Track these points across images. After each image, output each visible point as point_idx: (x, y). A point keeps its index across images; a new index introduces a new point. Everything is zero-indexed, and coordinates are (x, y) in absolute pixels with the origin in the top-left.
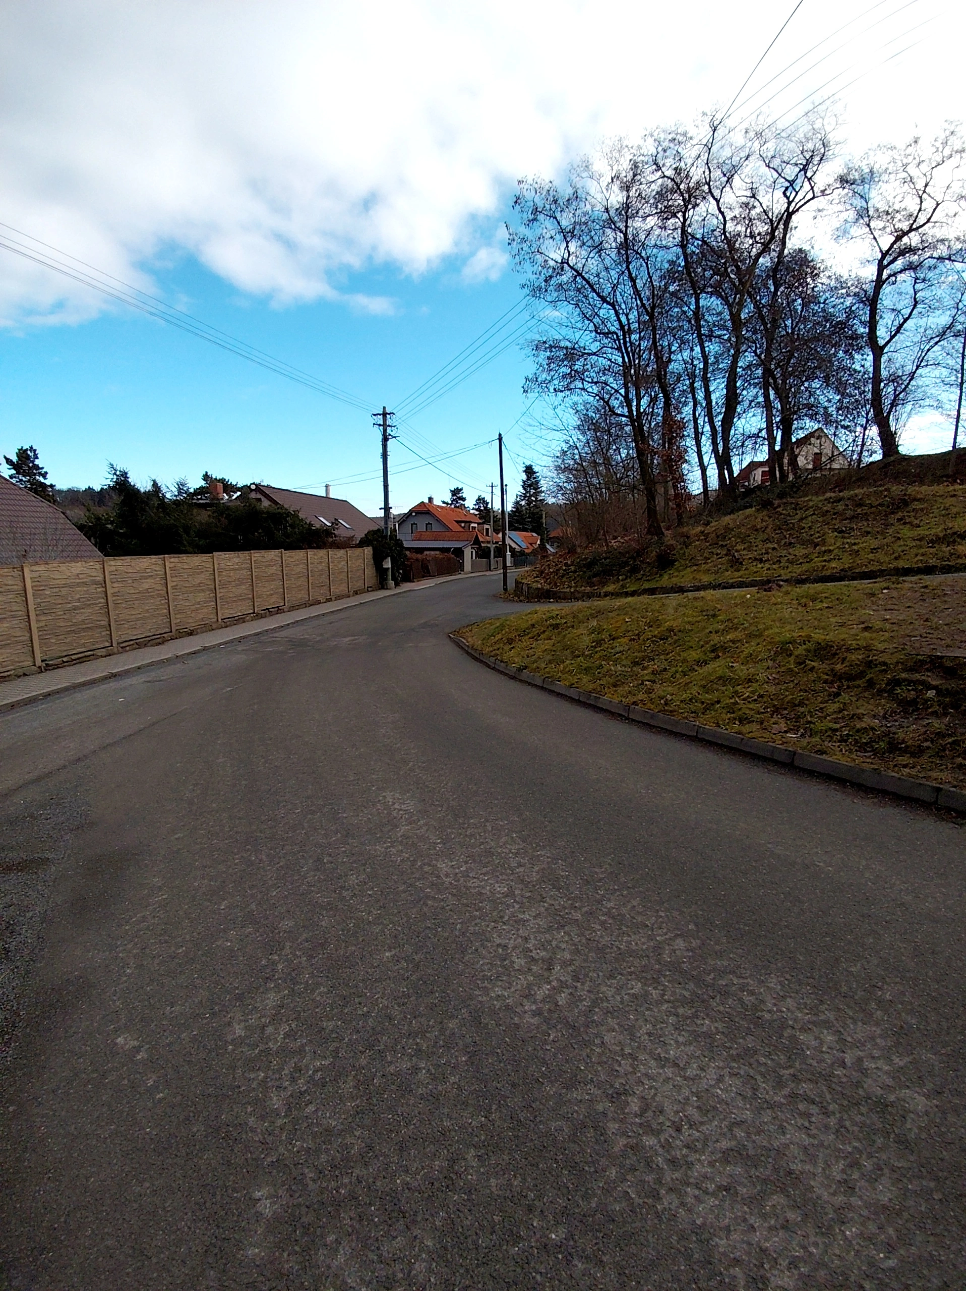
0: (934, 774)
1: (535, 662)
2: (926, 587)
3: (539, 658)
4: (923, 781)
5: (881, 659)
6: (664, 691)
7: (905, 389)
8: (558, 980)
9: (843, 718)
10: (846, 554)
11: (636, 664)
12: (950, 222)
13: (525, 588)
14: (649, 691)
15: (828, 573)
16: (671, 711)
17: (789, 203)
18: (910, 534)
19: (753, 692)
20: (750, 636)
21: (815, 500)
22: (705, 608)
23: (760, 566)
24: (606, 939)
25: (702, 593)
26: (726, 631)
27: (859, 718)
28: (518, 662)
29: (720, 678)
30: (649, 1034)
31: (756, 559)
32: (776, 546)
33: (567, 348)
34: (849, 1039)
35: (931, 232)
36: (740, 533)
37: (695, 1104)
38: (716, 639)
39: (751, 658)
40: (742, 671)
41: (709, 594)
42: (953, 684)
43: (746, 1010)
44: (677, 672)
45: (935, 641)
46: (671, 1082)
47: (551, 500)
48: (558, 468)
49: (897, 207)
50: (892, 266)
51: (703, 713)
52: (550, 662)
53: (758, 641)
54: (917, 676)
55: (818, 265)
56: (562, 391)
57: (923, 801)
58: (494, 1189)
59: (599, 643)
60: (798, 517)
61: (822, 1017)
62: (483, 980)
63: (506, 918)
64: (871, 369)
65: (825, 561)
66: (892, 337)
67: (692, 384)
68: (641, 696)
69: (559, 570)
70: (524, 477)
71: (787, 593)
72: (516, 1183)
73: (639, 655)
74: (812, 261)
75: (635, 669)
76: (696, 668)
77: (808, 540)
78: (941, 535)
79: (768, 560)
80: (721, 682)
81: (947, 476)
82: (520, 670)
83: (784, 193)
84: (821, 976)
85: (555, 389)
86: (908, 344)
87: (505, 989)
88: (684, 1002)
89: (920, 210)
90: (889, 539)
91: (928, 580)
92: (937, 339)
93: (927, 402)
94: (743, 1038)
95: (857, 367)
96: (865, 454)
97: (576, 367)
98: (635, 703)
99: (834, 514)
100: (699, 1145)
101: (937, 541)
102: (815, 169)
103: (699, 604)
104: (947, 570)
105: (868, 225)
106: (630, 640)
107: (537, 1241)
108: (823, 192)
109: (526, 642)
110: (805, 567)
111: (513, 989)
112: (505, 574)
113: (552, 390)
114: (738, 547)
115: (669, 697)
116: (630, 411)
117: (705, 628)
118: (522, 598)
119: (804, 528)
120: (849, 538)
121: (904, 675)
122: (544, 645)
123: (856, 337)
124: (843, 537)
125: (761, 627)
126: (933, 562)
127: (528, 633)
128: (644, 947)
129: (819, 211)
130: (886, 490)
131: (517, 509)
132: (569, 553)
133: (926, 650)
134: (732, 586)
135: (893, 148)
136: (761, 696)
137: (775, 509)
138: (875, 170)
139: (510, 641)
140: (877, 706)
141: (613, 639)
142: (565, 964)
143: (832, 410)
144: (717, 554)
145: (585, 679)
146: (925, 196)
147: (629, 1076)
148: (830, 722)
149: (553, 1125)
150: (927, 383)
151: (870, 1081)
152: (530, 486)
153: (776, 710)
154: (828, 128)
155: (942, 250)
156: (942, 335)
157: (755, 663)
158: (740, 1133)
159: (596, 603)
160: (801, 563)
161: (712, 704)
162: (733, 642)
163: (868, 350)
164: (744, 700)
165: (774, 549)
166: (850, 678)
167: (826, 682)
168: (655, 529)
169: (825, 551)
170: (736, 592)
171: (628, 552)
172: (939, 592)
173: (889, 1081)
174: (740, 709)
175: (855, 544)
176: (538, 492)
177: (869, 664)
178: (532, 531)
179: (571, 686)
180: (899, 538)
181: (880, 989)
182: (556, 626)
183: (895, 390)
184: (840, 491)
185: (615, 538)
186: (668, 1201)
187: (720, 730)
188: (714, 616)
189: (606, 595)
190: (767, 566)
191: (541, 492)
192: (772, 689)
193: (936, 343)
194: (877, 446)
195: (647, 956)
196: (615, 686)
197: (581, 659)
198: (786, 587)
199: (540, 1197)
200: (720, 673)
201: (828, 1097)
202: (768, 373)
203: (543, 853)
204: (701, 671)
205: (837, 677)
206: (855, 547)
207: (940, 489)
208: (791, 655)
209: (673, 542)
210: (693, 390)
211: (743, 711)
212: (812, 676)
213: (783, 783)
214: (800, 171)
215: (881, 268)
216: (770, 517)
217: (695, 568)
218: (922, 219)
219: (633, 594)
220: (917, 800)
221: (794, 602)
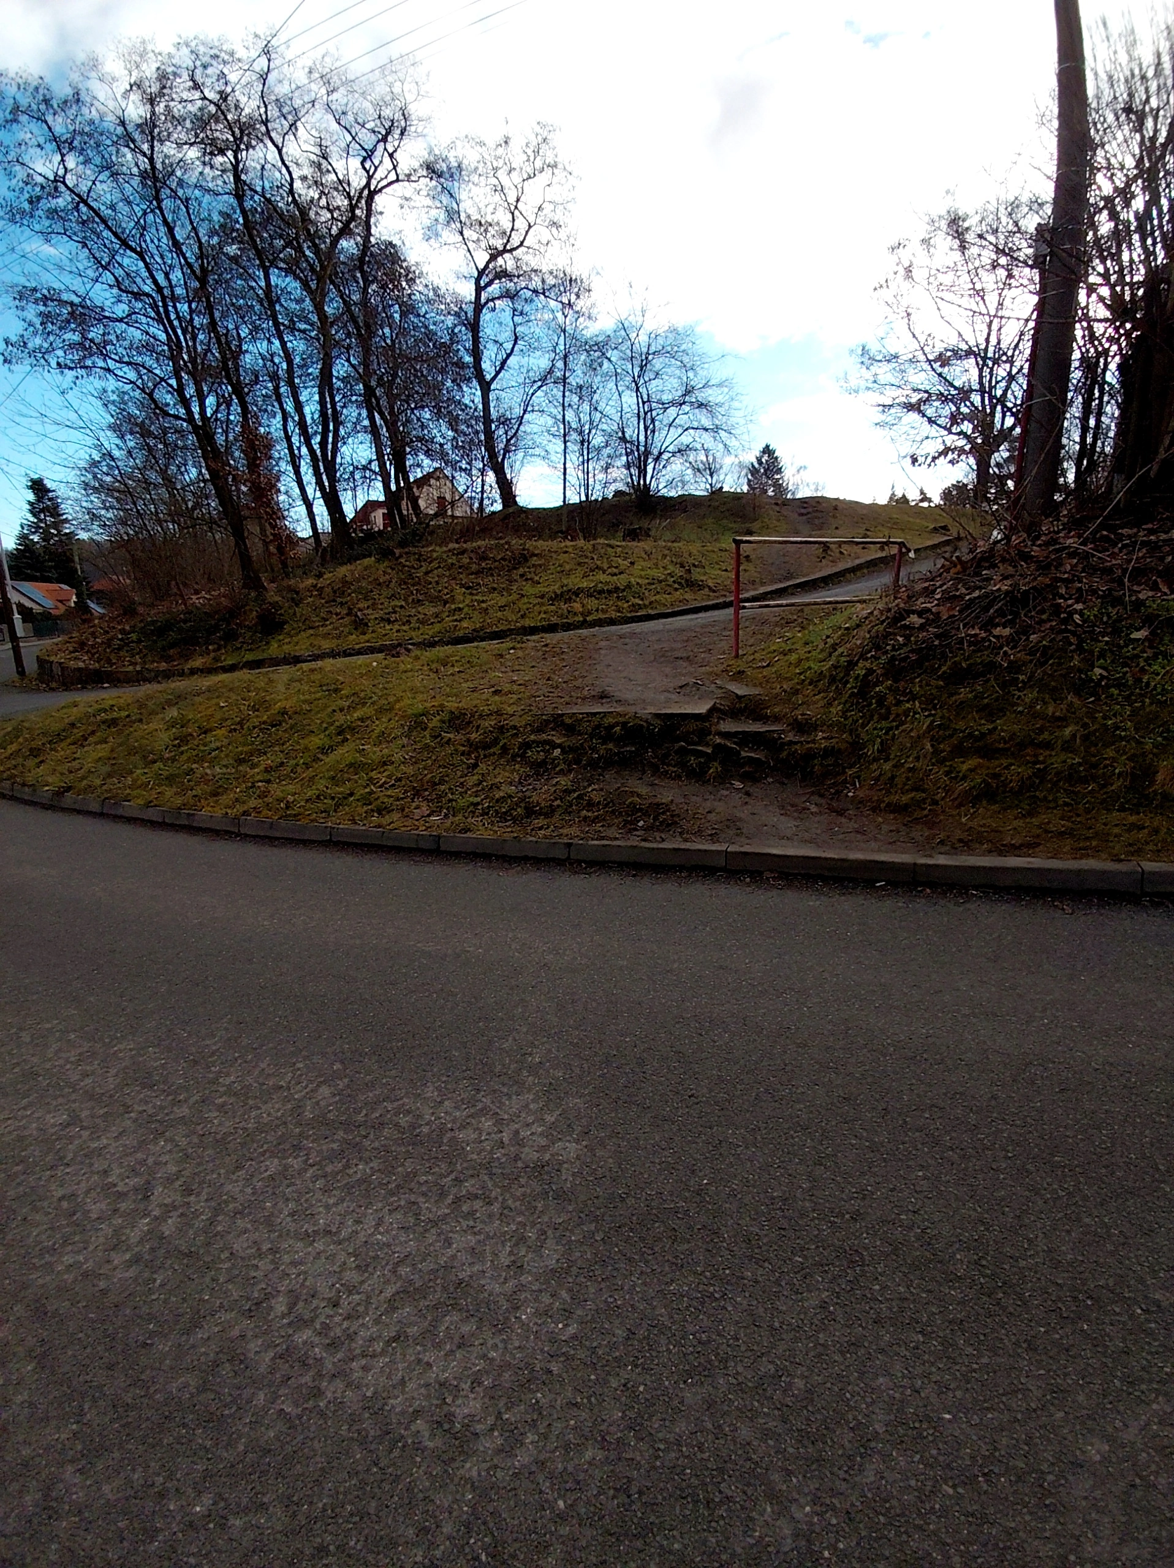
0: (565, 831)
1: (83, 778)
2: (546, 645)
3: (89, 772)
4: (557, 840)
5: (512, 723)
6: (282, 791)
7: (515, 434)
8: (160, 1206)
9: (483, 789)
10: (476, 613)
11: (240, 761)
12: (542, 250)
13: (57, 670)
14: (263, 795)
15: (461, 634)
16: (295, 815)
17: (370, 178)
18: (532, 591)
19: (389, 777)
20: (381, 711)
21: (439, 551)
22: (325, 681)
23: (388, 627)
24: (228, 1124)
25: (320, 663)
26: (352, 708)
27: (498, 788)
28: (54, 781)
29: (351, 765)
30: (292, 1214)
31: (383, 619)
32: (403, 603)
33: (72, 304)
34: (506, 1117)
35: (526, 258)
36: (360, 587)
37: (354, 1265)
38: (341, 719)
39: (383, 738)
40: (375, 753)
41: (328, 663)
42: (574, 741)
43: (403, 1133)
44: (297, 765)
45: (556, 699)
46: (323, 1256)
47: (83, 535)
48: (86, 485)
49: (489, 219)
50: (490, 289)
51: (335, 811)
52: (110, 775)
53: (389, 716)
54: (544, 736)
55: (413, 268)
56: (70, 368)
57: (559, 859)
58: (110, 1496)
59: (184, 739)
60: (423, 569)
61: (480, 1106)
62: (41, 1256)
63: (70, 1156)
64: (480, 406)
65: (456, 620)
66: (498, 373)
67: (277, 388)
68: (253, 803)
69: (112, 639)
70: (31, 497)
71: (417, 658)
72: (136, 1476)
73: (245, 749)
74: (405, 260)
75: (240, 768)
76: (320, 756)
77: (437, 597)
78: (559, 592)
79: (396, 620)
80: (352, 770)
81: (561, 532)
82: (60, 793)
83: (362, 163)
84: (476, 1064)
85: (58, 364)
86: (514, 384)
87: (79, 1252)
88: (333, 1156)
89: (513, 229)
90: (515, 597)
91: (551, 638)
92: (539, 383)
93: (537, 451)
94: (403, 1165)
95: (466, 401)
96: (486, 502)
97: (91, 335)
98: (245, 813)
99: (460, 567)
100: (361, 1309)
101: (556, 598)
102: (396, 143)
103: (316, 677)
104: (567, 627)
105: (461, 233)
106: (230, 732)
107: (178, 1524)
108: (409, 176)
109: (63, 750)
110: (437, 627)
111: (91, 1248)
112: (16, 650)
113: (54, 364)
114: (361, 605)
115: (290, 798)
116: (189, 412)
117: (326, 707)
118: (54, 685)
119: (430, 583)
120: (477, 595)
121: (533, 737)
122: (93, 753)
123: (460, 365)
124: (471, 594)
125: (391, 699)
126: (554, 620)
127: (66, 738)
128: (279, 1114)
129: (407, 199)
130: (506, 543)
131: (26, 546)
132: (125, 614)
133: (549, 711)
134: (359, 653)
135: (482, 144)
136: (399, 780)
137: (397, 559)
138: (464, 166)
139: (35, 752)
140: (512, 772)
141: (205, 733)
142: (169, 1180)
143: (448, 447)
144: (337, 614)
145: (169, 792)
146: (516, 213)
147: (270, 1276)
148: (471, 796)
149: (173, 1387)
150: (535, 430)
151: (526, 1150)
152: (42, 511)
153: (417, 793)
154: (410, 97)
155: (536, 283)
156: (544, 379)
157: (388, 742)
158: (404, 1270)
159: (173, 685)
160: (432, 623)
161: (345, 798)
162: (362, 720)
163: (475, 383)
164: (381, 787)
165: (402, 607)
166: (486, 746)
167: (463, 754)
168: (252, 582)
169: (455, 610)
170: (361, 660)
171: (216, 612)
172: (557, 650)
173: (543, 1142)
174: (376, 799)
175: (483, 601)
176: (59, 523)
177: (501, 729)
178: (59, 581)
179: (148, 805)
180: (523, 596)
181: (531, 1054)
182: (114, 722)
183: (506, 433)
184: (465, 542)
185: (197, 592)
186: (332, 1390)
187: (357, 827)
188: (336, 690)
189: (193, 672)
190: (396, 627)
191: (66, 521)
192: (410, 770)
193: (539, 388)
194: (496, 494)
195: (285, 1123)
196: (215, 794)
197: (159, 764)
198: (416, 652)
199: (170, 1477)
200: (349, 759)
201: (490, 1184)
202: (369, 392)
203: (122, 1047)
204: (327, 760)
205: (473, 746)
206: (484, 605)
207: (554, 544)
208: (425, 729)
209: (278, 598)
210: (279, 398)
211: (381, 800)
212: (449, 750)
213: (429, 872)
214: (378, 142)
215: (479, 290)
216: (393, 569)
217: (311, 632)
218: (515, 241)
219: (232, 668)
220: (553, 860)
221: (425, 668)
